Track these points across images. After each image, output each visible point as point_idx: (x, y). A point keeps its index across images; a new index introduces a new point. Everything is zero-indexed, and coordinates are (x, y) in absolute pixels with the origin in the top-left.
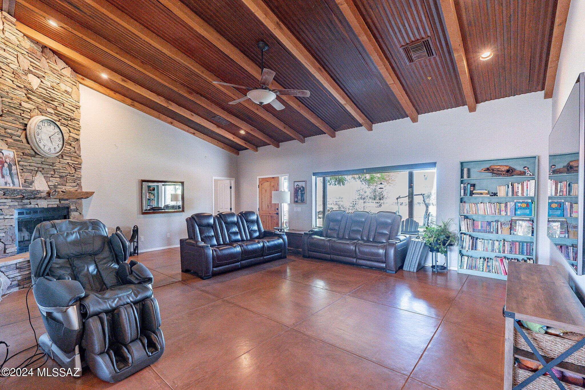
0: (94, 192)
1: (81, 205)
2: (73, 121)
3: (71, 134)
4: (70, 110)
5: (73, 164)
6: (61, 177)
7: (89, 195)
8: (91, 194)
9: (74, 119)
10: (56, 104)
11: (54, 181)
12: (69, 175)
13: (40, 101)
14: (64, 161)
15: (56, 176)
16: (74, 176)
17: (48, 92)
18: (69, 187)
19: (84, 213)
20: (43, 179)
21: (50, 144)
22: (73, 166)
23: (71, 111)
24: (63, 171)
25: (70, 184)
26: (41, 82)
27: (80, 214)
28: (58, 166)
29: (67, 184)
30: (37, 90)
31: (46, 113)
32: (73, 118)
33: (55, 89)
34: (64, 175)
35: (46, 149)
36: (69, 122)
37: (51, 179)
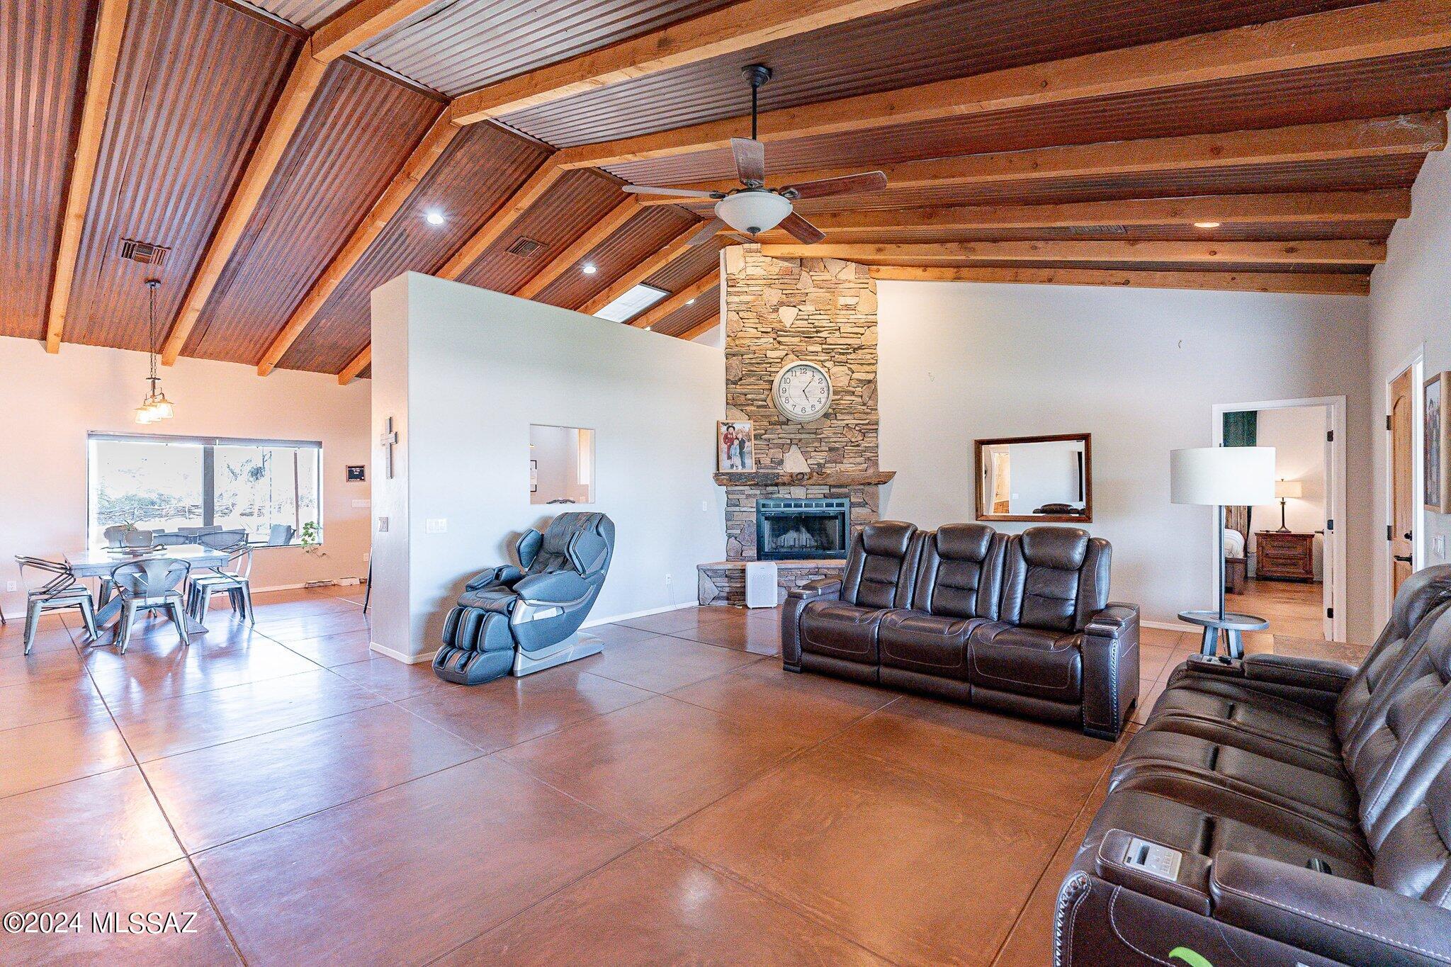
0: (895, 473)
1: (875, 496)
2: (860, 351)
3: (855, 376)
4: (852, 335)
5: (857, 425)
6: (831, 450)
7: (886, 478)
8: (890, 475)
9: (860, 348)
10: (824, 334)
11: (820, 458)
12: (849, 444)
13: (798, 339)
14: (839, 422)
15: (823, 448)
16: (858, 446)
17: (810, 321)
18: (850, 467)
19: (881, 510)
20: (800, 456)
21: (804, 402)
22: (857, 428)
23: (856, 336)
24: (835, 440)
25: (851, 460)
26: (800, 310)
27: (873, 511)
28: (827, 432)
29: (845, 461)
30: (793, 326)
31: (806, 355)
32: (856, 346)
33: (822, 312)
34: (837, 445)
35: (798, 410)
36: (853, 356)
37: (813, 454)
